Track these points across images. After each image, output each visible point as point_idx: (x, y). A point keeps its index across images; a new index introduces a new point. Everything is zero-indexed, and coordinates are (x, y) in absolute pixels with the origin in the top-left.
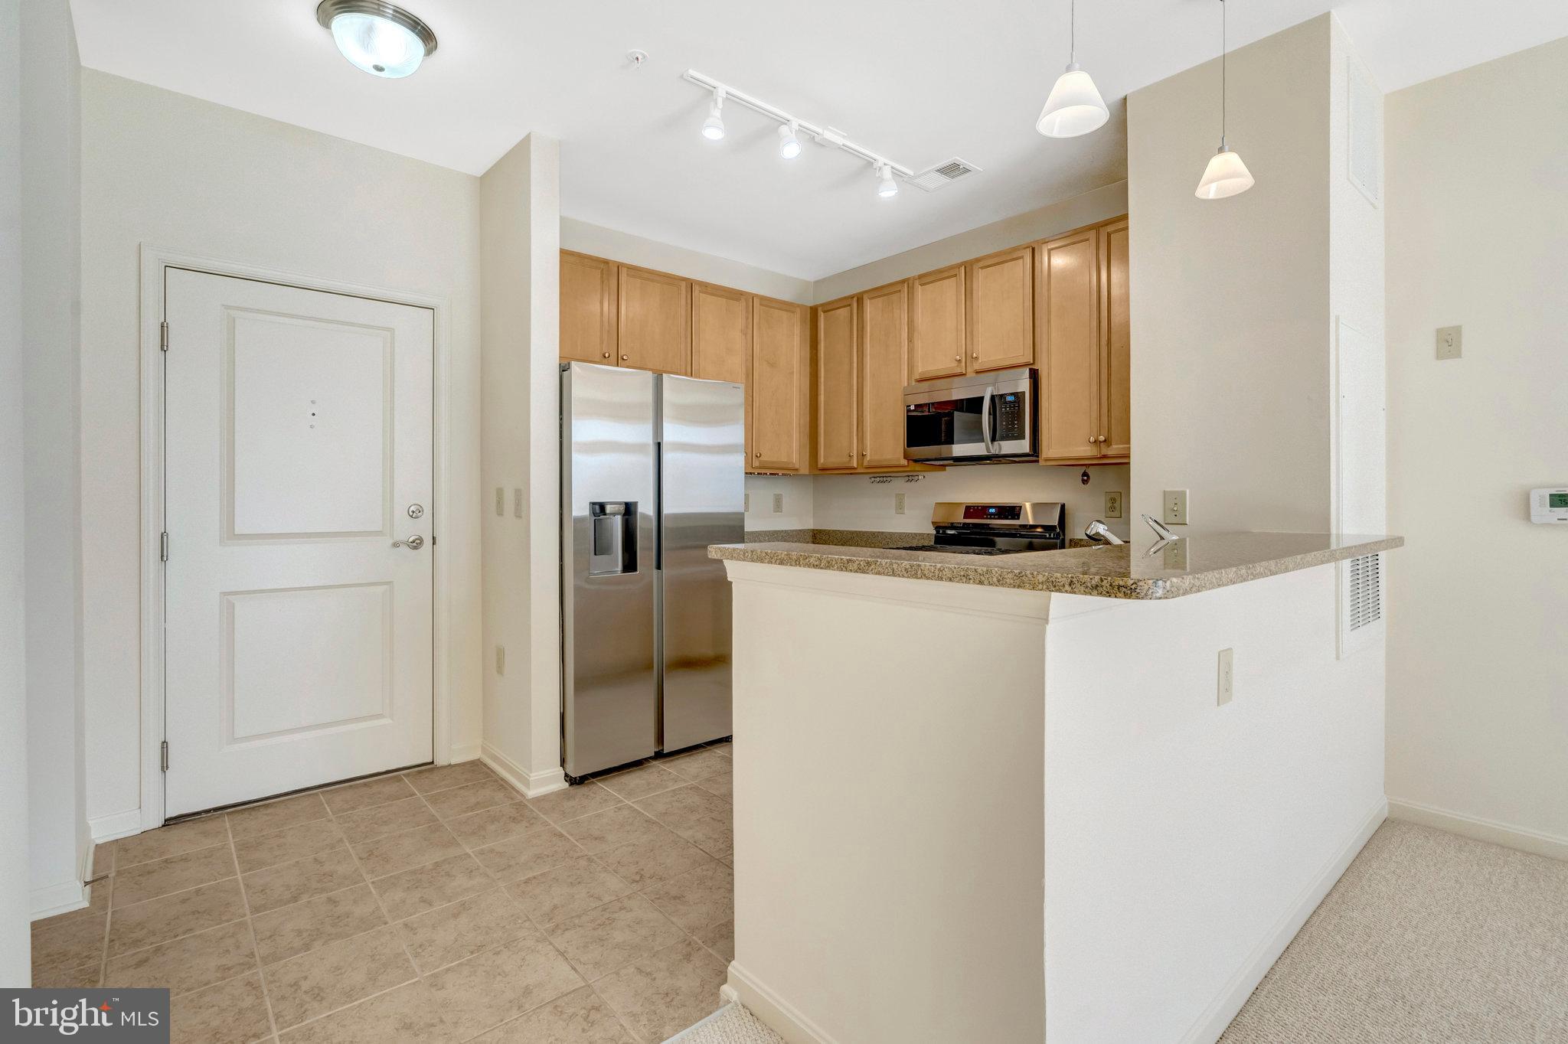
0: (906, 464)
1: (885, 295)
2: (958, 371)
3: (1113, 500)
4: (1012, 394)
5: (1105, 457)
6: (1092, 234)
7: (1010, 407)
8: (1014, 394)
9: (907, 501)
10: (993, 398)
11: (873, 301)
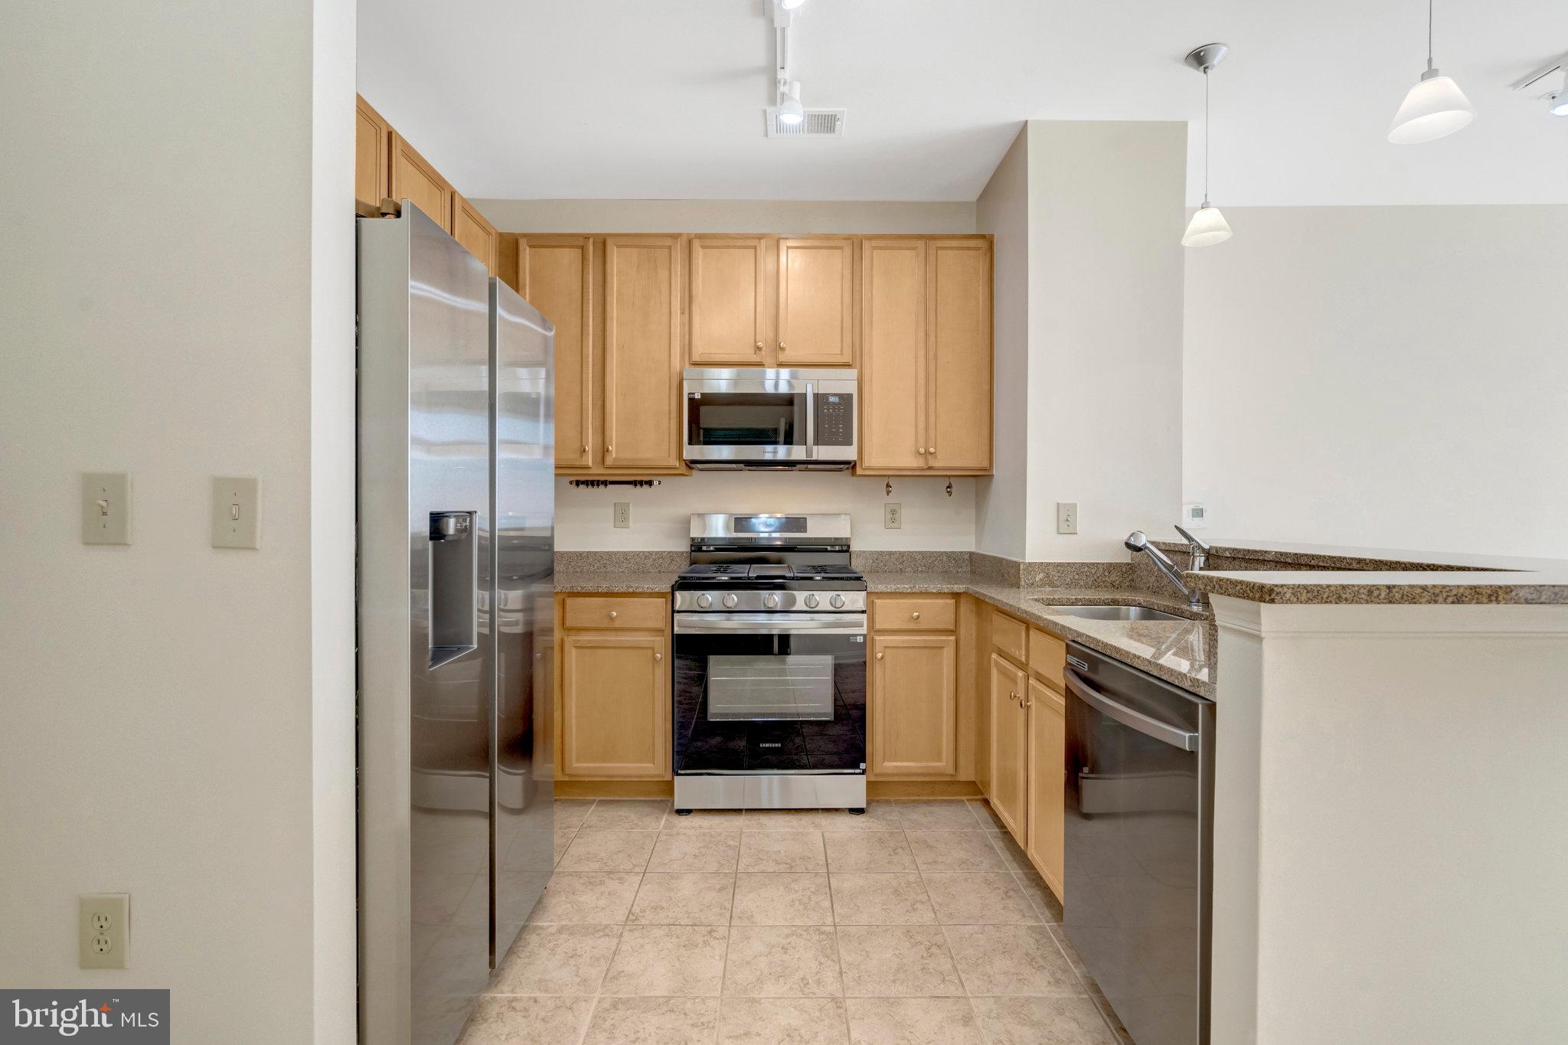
0: (678, 466)
1: (645, 247)
2: (754, 358)
3: (893, 512)
4: (835, 395)
5: (930, 468)
6: (920, 244)
7: (834, 409)
8: (840, 396)
9: (632, 511)
10: (816, 396)
11: (622, 249)
